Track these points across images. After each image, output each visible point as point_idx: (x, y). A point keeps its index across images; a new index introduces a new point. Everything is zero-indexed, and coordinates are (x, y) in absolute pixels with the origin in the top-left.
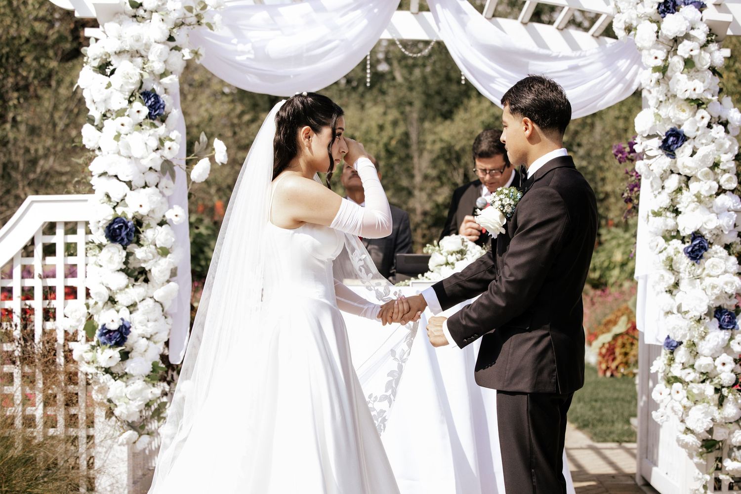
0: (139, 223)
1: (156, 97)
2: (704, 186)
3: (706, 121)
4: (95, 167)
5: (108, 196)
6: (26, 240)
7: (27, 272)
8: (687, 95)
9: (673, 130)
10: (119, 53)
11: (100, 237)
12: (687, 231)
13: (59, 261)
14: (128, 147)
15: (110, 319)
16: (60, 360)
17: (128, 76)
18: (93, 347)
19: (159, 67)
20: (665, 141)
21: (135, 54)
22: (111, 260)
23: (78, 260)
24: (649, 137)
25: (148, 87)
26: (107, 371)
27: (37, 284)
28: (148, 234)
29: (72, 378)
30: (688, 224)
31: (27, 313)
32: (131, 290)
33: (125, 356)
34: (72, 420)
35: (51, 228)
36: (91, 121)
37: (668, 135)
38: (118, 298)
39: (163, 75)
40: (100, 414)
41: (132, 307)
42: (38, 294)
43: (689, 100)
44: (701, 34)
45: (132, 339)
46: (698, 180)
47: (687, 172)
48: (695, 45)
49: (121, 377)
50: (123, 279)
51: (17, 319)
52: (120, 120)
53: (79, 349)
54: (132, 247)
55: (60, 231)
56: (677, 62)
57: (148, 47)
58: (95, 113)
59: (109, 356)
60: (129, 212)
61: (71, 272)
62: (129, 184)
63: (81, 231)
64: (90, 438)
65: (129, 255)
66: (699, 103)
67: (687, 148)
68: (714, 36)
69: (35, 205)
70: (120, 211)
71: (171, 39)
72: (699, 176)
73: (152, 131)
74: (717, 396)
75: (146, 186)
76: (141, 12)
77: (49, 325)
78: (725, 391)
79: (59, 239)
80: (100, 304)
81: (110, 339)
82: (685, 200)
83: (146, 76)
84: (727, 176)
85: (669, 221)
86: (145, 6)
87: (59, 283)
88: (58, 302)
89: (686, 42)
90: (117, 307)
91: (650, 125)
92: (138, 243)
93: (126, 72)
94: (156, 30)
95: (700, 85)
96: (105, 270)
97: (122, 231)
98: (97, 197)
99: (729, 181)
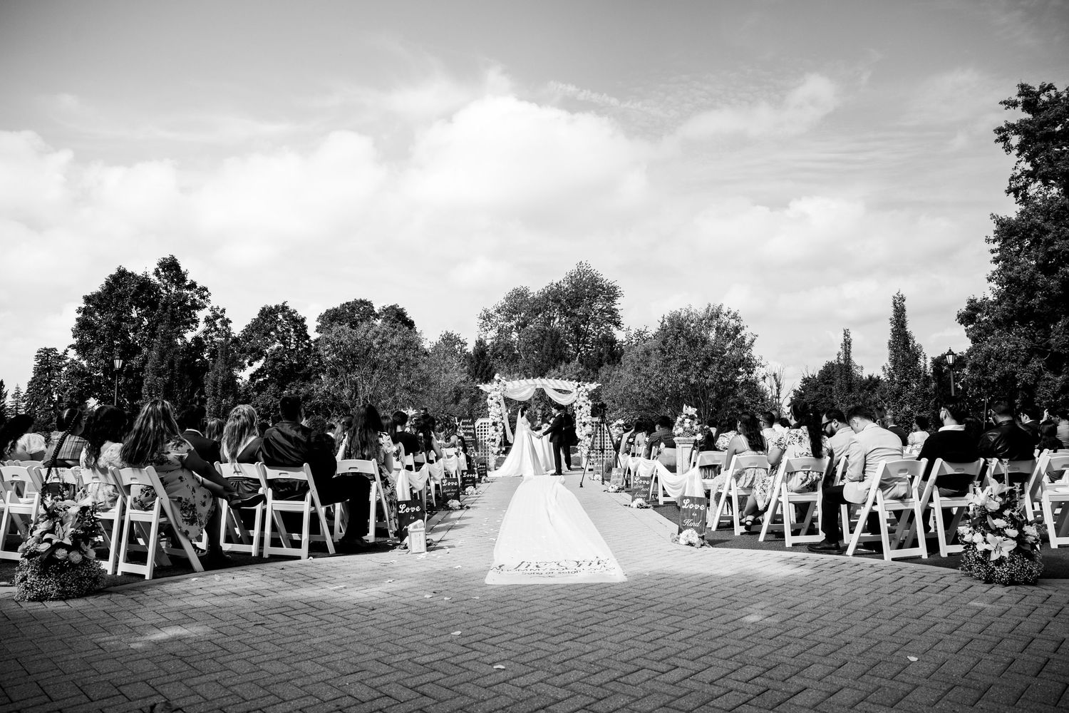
2: (585, 415)
4: (490, 414)
5: (492, 419)
6: (478, 426)
10: (493, 396)
11: (490, 424)
12: (583, 421)
13: (483, 429)
15: (493, 438)
19: (499, 398)
23: (486, 429)
25: (498, 401)
29: (485, 447)
34: (485, 455)
35: (482, 424)
36: (489, 407)
40: (490, 453)
44: (584, 391)
53: (487, 443)
56: (580, 395)
59: (492, 443)
66: (584, 401)
68: (587, 390)
69: (482, 420)
71: (501, 394)
79: (483, 425)
82: (582, 417)
85: (580, 420)
88: (483, 435)
89: (582, 392)
93: (495, 399)
94: (499, 393)
95: (585, 398)
96: (491, 430)
97: (495, 424)
98: (490, 419)
99: (590, 414)
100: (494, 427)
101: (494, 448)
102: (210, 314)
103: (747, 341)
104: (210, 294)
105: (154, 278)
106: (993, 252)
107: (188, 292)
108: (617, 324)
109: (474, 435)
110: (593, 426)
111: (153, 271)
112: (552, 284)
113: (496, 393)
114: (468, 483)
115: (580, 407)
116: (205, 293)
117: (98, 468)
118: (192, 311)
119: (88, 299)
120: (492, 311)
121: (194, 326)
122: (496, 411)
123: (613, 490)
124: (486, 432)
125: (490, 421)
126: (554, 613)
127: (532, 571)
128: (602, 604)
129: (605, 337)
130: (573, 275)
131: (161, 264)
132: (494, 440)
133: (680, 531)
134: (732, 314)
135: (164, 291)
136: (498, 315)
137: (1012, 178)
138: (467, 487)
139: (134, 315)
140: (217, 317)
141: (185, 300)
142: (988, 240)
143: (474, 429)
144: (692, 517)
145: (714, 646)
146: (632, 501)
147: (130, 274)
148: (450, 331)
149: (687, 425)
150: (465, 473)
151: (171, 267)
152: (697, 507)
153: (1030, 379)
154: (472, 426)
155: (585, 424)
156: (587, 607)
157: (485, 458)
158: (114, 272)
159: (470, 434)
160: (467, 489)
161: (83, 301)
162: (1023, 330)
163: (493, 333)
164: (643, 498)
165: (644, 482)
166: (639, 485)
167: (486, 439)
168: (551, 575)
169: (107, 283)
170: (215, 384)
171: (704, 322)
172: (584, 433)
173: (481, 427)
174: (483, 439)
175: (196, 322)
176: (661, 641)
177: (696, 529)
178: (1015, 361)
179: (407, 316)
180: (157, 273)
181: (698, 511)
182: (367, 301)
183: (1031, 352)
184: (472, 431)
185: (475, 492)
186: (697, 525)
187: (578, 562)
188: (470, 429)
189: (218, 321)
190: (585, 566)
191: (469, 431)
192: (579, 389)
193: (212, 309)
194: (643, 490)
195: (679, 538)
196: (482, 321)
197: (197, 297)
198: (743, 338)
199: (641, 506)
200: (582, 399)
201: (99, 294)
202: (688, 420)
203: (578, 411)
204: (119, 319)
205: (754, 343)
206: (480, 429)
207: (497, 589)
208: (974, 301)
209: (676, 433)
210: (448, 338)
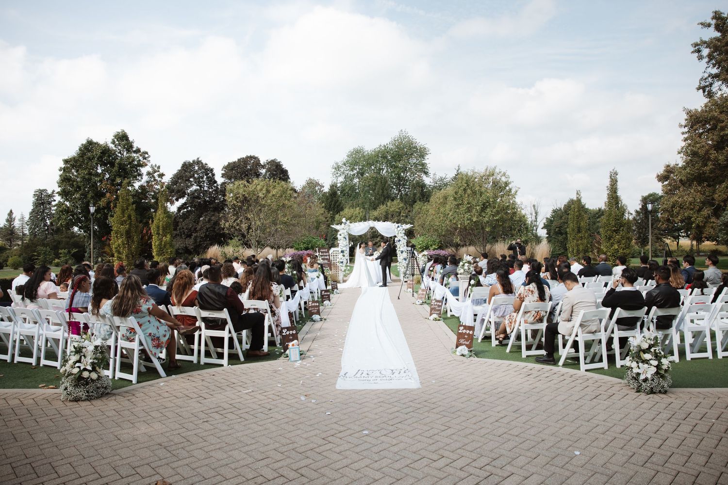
2: (403, 246)
3: (403, 239)
4: (340, 245)
5: (341, 248)
6: (331, 252)
9: (399, 239)
10: (342, 233)
11: (340, 252)
13: (335, 255)
15: (342, 260)
23: (337, 255)
27: (332, 257)
29: (336, 267)
30: (401, 250)
32: (343, 258)
35: (334, 251)
39: (347, 236)
40: (340, 271)
44: (402, 230)
52: (342, 240)
53: (338, 264)
56: (399, 233)
58: (339, 239)
59: (341, 264)
60: (343, 250)
62: (343, 247)
63: (337, 251)
66: (402, 237)
67: (401, 242)
68: (404, 229)
69: (334, 248)
71: (347, 232)
73: (346, 241)
75: (345, 247)
79: (335, 252)
82: (401, 247)
87: (335, 257)
88: (335, 259)
89: (400, 231)
92: (345, 253)
93: (343, 235)
94: (345, 231)
95: (403, 235)
96: (340, 255)
97: (342, 252)
99: (405, 245)
100: (342, 254)
101: (342, 268)
102: (150, 170)
103: (513, 191)
104: (149, 157)
105: (112, 146)
106: (683, 133)
107: (135, 155)
108: (426, 173)
109: (329, 260)
110: (408, 253)
111: (111, 140)
113: (343, 230)
114: (325, 298)
115: (399, 241)
116: (146, 156)
117: (100, 316)
118: (138, 168)
119: (66, 161)
120: (341, 164)
121: (140, 178)
122: (343, 244)
123: (419, 303)
124: (337, 257)
125: (339, 249)
126: (376, 414)
127: (365, 378)
128: (405, 406)
129: (418, 183)
130: (396, 139)
131: (115, 136)
132: (342, 262)
133: (457, 347)
134: (502, 173)
135: (120, 155)
136: (345, 167)
137: (701, 79)
138: (325, 301)
139: (99, 171)
140: (155, 172)
141: (133, 161)
142: (681, 126)
143: (329, 255)
144: (464, 338)
145: (466, 441)
146: (430, 316)
147: (95, 143)
148: (312, 178)
149: (466, 268)
150: (323, 292)
151: (122, 138)
152: (468, 332)
153: (702, 222)
154: (328, 254)
155: (402, 252)
156: (396, 409)
157: (336, 274)
158: (84, 142)
159: (327, 259)
160: (324, 302)
161: (63, 163)
162: (699, 188)
163: (341, 179)
164: (437, 314)
165: (438, 303)
166: (435, 305)
167: (337, 261)
168: (376, 381)
169: (80, 150)
170: (158, 227)
171: (484, 178)
172: (402, 258)
173: (334, 253)
174: (335, 261)
175: (140, 175)
176: (436, 437)
177: (467, 346)
178: (692, 209)
179: (283, 167)
180: (113, 142)
181: (469, 334)
182: (256, 156)
183: (704, 203)
184: (328, 257)
185: (330, 304)
186: (468, 343)
187: (392, 371)
188: (326, 256)
189: (156, 175)
190: (396, 374)
191: (326, 257)
192: (399, 229)
193: (152, 166)
194: (437, 308)
195: (456, 351)
196: (334, 170)
197: (141, 158)
198: (510, 190)
199: (435, 320)
200: (400, 235)
201: (74, 158)
202: (467, 264)
203: (398, 243)
204: (90, 174)
205: (517, 193)
206: (333, 255)
207: (343, 392)
208: (668, 166)
209: (459, 272)
210: (311, 183)
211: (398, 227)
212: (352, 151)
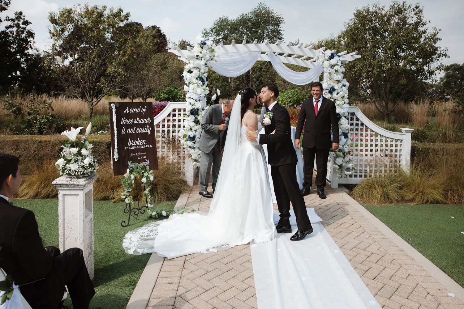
0: (198, 109)
1: (203, 79)
2: (341, 101)
3: (341, 86)
4: (187, 96)
5: (190, 103)
6: (168, 113)
7: (169, 121)
8: (337, 79)
9: (332, 88)
10: (193, 68)
11: (187, 112)
13: (176, 118)
14: (196, 91)
15: (191, 134)
16: (176, 143)
17: (196, 74)
18: (186, 141)
19: (203, 71)
20: (330, 90)
21: (197, 68)
22: (191, 119)
23: (181, 118)
24: (326, 90)
25: (200, 76)
26: (190, 147)
27: (171, 124)
28: (200, 113)
29: (179, 148)
31: (168, 131)
32: (196, 127)
33: (194, 143)
34: (179, 158)
35: (175, 110)
36: (186, 84)
37: (331, 89)
38: (193, 128)
39: (204, 73)
40: (187, 157)
41: (196, 131)
42: (171, 126)
43: (337, 80)
45: (196, 138)
46: (339, 101)
47: (335, 98)
48: (339, 67)
49: (193, 148)
50: (194, 124)
51: (166, 133)
52: (194, 85)
53: (183, 141)
54: (196, 116)
55: (177, 111)
56: (333, 71)
57: (200, 66)
58: (187, 82)
59: (191, 143)
60: (196, 107)
61: (179, 121)
62: (196, 100)
63: (182, 111)
64: (184, 162)
65: (196, 118)
66: (339, 81)
67: (336, 92)
69: (171, 105)
70: (193, 107)
71: (206, 64)
72: (339, 99)
73: (202, 87)
74: (343, 155)
75: (199, 101)
76: (198, 57)
77: (174, 134)
78: (345, 154)
79: (177, 113)
80: (188, 130)
81: (191, 139)
83: (200, 74)
84: (346, 100)
86: (200, 56)
87: (177, 123)
88: (177, 129)
89: (336, 66)
90: (192, 131)
91: (327, 87)
92: (198, 115)
93: (195, 73)
94: (202, 62)
95: (340, 77)
96: (189, 121)
97: (194, 112)
98: (187, 103)
99: (347, 101)
100: (192, 118)
101: (192, 151)
112: (243, 15)
113: (197, 62)
120: (208, 30)
124: (182, 123)
125: (186, 106)
130: (256, 10)
132: (193, 138)
136: (211, 32)
143: (152, 125)
148: (184, 40)
154: (148, 121)
157: (179, 163)
159: (143, 136)
167: (180, 134)
173: (174, 115)
174: (176, 134)
179: (162, 32)
184: (148, 130)
188: (143, 126)
191: (140, 131)
196: (203, 35)
210: (183, 43)
211: (332, 57)
212: (218, 20)
